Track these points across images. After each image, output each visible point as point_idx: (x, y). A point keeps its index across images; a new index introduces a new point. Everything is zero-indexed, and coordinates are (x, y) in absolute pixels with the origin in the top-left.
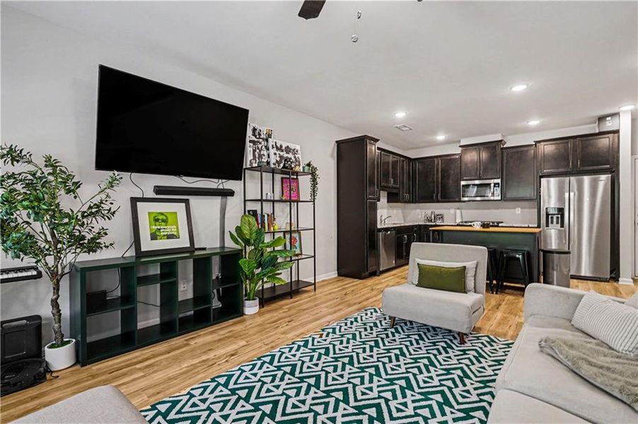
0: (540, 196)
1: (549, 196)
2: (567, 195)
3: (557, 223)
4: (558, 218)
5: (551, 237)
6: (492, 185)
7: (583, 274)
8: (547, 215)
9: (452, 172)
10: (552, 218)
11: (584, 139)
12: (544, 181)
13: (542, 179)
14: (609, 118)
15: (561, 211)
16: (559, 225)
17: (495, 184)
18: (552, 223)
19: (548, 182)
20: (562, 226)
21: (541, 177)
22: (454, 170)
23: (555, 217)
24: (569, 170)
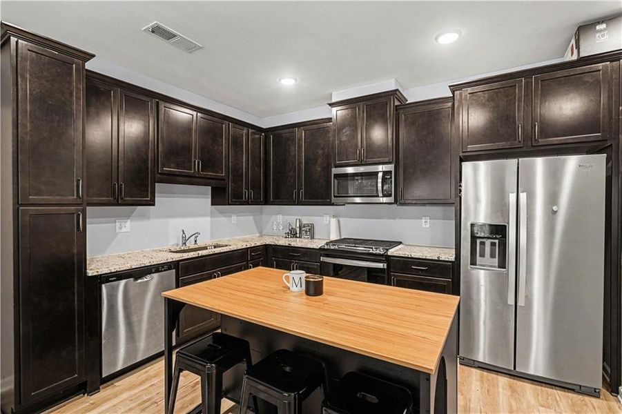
0: (461, 198)
1: (477, 199)
2: (512, 197)
3: (493, 256)
4: (493, 244)
5: (478, 283)
6: (380, 175)
7: (531, 371)
8: (474, 238)
9: (320, 152)
10: (483, 244)
11: (547, 76)
12: (467, 167)
13: (464, 164)
14: (604, 26)
15: (499, 231)
16: (496, 261)
17: (385, 173)
18: (482, 255)
19: (476, 170)
20: (503, 264)
21: (462, 160)
22: (323, 149)
23: (488, 242)
24: (516, 144)
